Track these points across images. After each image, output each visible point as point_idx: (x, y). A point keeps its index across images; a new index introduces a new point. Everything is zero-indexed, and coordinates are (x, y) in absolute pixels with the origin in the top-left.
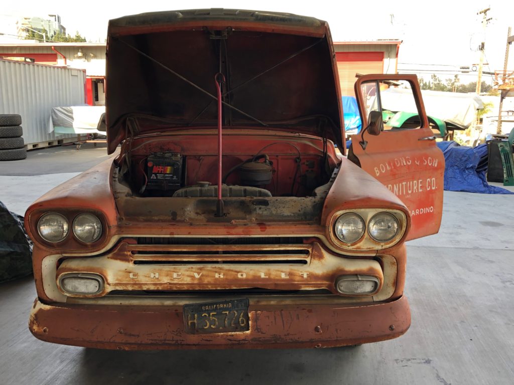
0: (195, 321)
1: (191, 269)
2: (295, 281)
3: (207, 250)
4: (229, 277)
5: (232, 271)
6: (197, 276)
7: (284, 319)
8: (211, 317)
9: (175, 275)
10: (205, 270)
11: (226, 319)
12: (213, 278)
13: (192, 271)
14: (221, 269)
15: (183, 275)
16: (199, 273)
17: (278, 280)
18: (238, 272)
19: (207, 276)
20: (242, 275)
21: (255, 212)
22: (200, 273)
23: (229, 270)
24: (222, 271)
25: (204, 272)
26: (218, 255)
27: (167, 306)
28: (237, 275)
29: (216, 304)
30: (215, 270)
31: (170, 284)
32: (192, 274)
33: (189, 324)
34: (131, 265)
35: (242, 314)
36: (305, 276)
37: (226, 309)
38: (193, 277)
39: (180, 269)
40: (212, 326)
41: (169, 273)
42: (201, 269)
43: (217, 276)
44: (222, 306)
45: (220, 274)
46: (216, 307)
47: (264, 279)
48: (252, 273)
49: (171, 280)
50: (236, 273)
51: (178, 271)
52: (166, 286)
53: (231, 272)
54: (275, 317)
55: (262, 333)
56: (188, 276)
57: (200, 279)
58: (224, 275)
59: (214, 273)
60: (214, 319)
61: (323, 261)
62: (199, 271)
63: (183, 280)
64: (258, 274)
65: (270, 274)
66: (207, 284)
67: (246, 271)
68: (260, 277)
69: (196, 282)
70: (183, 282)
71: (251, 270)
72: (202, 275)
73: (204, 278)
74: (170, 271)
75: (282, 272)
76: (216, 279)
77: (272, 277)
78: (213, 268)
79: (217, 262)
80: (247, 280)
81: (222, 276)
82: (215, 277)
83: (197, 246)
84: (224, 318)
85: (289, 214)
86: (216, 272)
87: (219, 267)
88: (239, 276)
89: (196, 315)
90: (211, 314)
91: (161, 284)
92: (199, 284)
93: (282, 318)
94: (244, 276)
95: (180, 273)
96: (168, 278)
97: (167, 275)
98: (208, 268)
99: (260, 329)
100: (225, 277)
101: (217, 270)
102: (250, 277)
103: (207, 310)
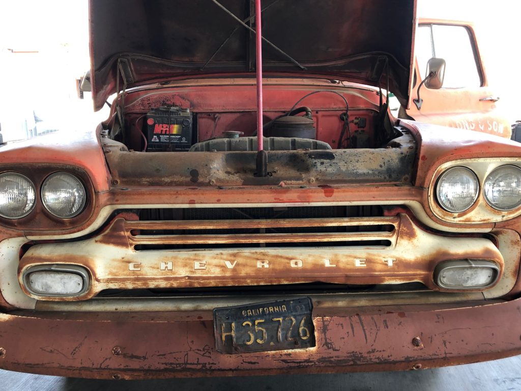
0: (233, 334)
1: (219, 256)
2: (375, 271)
3: (243, 227)
4: (278, 267)
5: (281, 257)
6: (230, 266)
7: (365, 328)
8: (256, 327)
9: (197, 265)
10: (241, 256)
11: (280, 330)
12: (254, 269)
13: (221, 258)
14: (264, 254)
15: (209, 264)
16: (232, 262)
17: (350, 270)
18: (291, 259)
19: (245, 265)
20: (296, 263)
21: (314, 169)
22: (234, 261)
23: (277, 256)
24: (266, 257)
25: (240, 260)
26: (258, 235)
27: (185, 311)
28: (289, 263)
29: (263, 306)
30: (255, 256)
31: (189, 278)
32: (222, 262)
33: (224, 338)
34: (130, 252)
35: (303, 321)
36: (390, 264)
37: (278, 314)
38: (224, 267)
39: (204, 256)
40: (259, 341)
41: (188, 261)
42: (235, 255)
43: (259, 265)
44: (271, 309)
45: (263, 263)
46: (263, 311)
47: (329, 269)
48: (310, 260)
49: (191, 272)
50: (287, 261)
51: (201, 258)
52: (183, 281)
53: (279, 259)
54: (352, 325)
55: (335, 350)
56: (216, 266)
57: (234, 270)
58: (269, 263)
59: (255, 261)
60: (260, 330)
61: (415, 241)
62: (232, 258)
63: (209, 272)
64: (321, 262)
65: (338, 262)
66: (245, 278)
67: (301, 257)
68: (323, 265)
69: (228, 274)
70: (209, 275)
71: (310, 255)
72: (237, 265)
73: (241, 267)
74: (189, 259)
75: (356, 257)
76: (259, 270)
77: (341, 265)
78: (253, 253)
79: (257, 245)
80: (304, 270)
81: (266, 266)
82: (256, 266)
83: (228, 221)
84: (276, 328)
85: (365, 171)
86: (258, 259)
87: (262, 253)
88: (293, 265)
89: (233, 325)
90: (257, 322)
91: (176, 279)
92: (233, 278)
93: (363, 327)
94: (300, 265)
95: (204, 262)
96: (187, 269)
97: (185, 265)
98: (246, 254)
99: (331, 344)
100: (271, 266)
101: (259, 256)
102: (309, 266)
103: (250, 316)
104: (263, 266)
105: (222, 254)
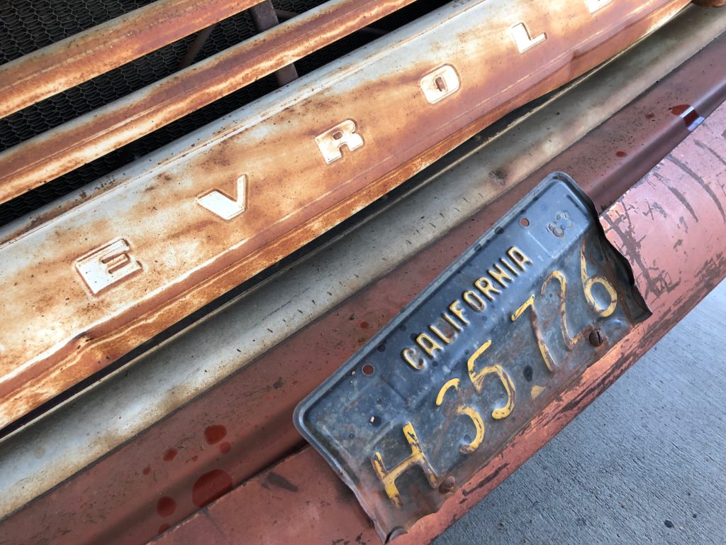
0: (419, 456)
1: (164, 192)
4: (391, 126)
5: (383, 85)
6: (225, 208)
8: (471, 376)
9: (94, 274)
10: (245, 152)
11: (540, 335)
12: (318, 174)
13: (178, 197)
14: (322, 104)
16: (226, 188)
18: (415, 77)
19: (281, 178)
20: (439, 85)
22: (232, 182)
23: (369, 90)
24: (337, 111)
25: (254, 168)
26: (260, 37)
28: (418, 94)
30: (296, 125)
32: (189, 210)
33: (392, 490)
35: (583, 263)
38: (207, 226)
39: (100, 225)
40: (500, 411)
41: (45, 279)
42: (220, 158)
43: (327, 149)
45: (337, 136)
48: (473, 50)
49: (87, 310)
50: (407, 90)
51: (93, 239)
53: (382, 97)
56: (176, 235)
57: (251, 214)
58: (359, 126)
59: (306, 144)
60: (488, 376)
62: (219, 175)
63: (159, 272)
64: (505, 43)
65: (545, 19)
66: (302, 222)
67: (442, 56)
69: (237, 241)
70: (167, 284)
71: (462, 37)
72: (254, 189)
73: (270, 193)
74: (46, 267)
76: (336, 170)
78: (280, 119)
80: (469, 95)
81: (352, 140)
82: (319, 162)
84: (528, 336)
86: (313, 133)
87: (307, 102)
89: (409, 429)
90: (471, 363)
92: (260, 245)
94: (453, 83)
95: (119, 247)
96: (62, 310)
97: (45, 302)
99: (660, 279)
100: (369, 135)
101: (311, 119)
102: (477, 76)
103: (445, 357)
104: (342, 148)
105: (167, 178)
